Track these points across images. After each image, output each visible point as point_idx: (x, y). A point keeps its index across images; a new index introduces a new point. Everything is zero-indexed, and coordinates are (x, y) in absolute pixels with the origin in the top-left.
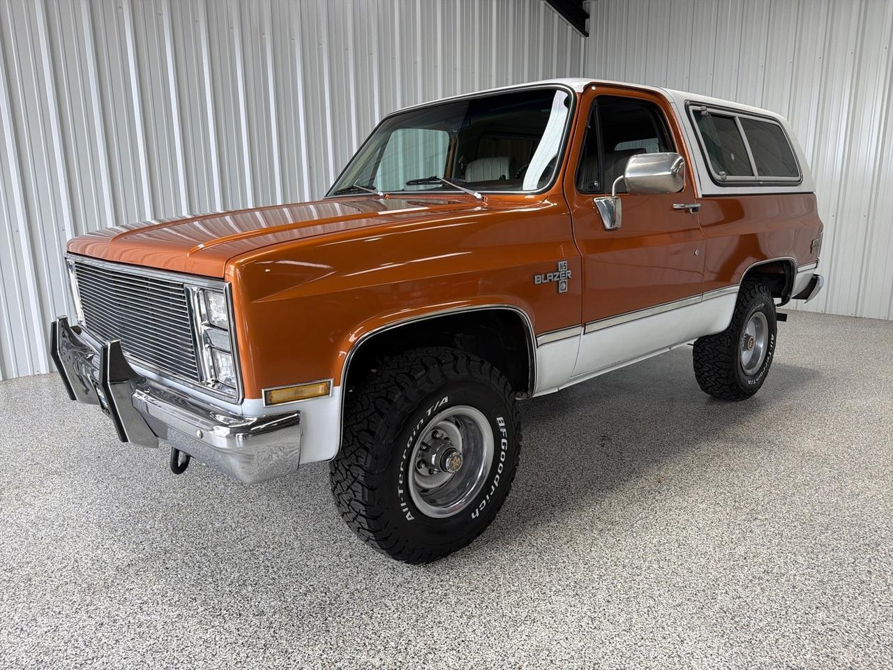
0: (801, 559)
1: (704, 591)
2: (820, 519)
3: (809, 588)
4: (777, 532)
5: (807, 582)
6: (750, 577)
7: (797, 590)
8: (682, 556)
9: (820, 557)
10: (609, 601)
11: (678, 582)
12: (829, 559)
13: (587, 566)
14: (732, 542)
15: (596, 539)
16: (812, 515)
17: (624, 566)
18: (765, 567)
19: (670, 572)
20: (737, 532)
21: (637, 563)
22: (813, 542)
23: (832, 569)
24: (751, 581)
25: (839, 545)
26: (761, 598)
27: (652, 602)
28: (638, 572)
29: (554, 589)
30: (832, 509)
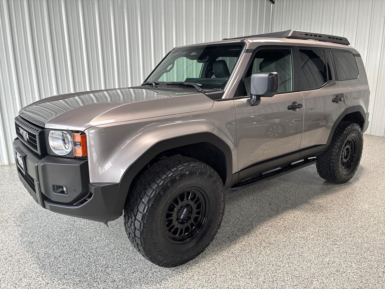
0: (353, 265)
1: (307, 279)
2: (366, 245)
3: (355, 279)
4: (345, 251)
5: (354, 276)
6: (330, 273)
7: (349, 280)
8: (299, 261)
9: (362, 264)
10: (264, 282)
11: (296, 274)
12: (366, 265)
13: (256, 264)
14: (323, 255)
15: (262, 251)
16: (362, 243)
17: (273, 265)
18: (337, 268)
19: (294, 269)
20: (327, 250)
21: (279, 264)
22: (361, 257)
23: (367, 271)
24: (330, 275)
25: (372, 259)
26: (333, 283)
27: (283, 283)
28: (279, 268)
29: (240, 275)
30: (372, 241)
